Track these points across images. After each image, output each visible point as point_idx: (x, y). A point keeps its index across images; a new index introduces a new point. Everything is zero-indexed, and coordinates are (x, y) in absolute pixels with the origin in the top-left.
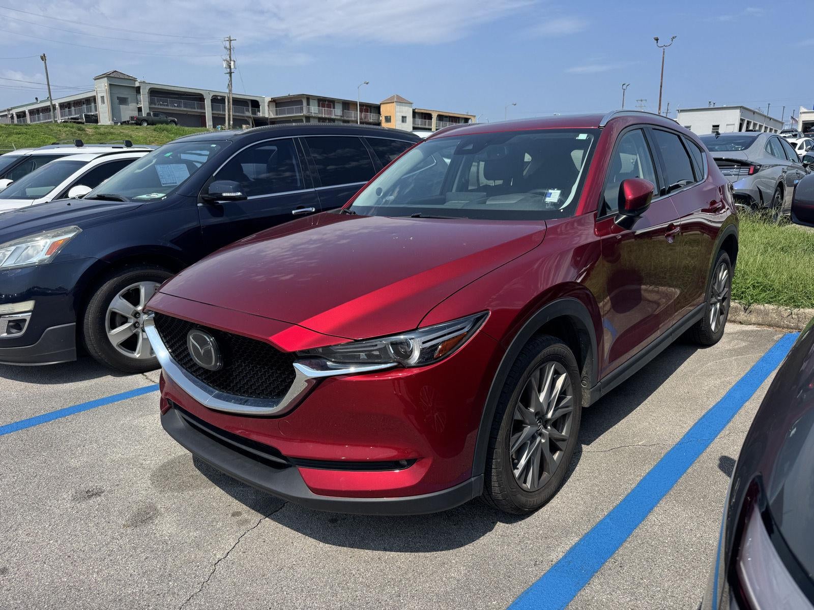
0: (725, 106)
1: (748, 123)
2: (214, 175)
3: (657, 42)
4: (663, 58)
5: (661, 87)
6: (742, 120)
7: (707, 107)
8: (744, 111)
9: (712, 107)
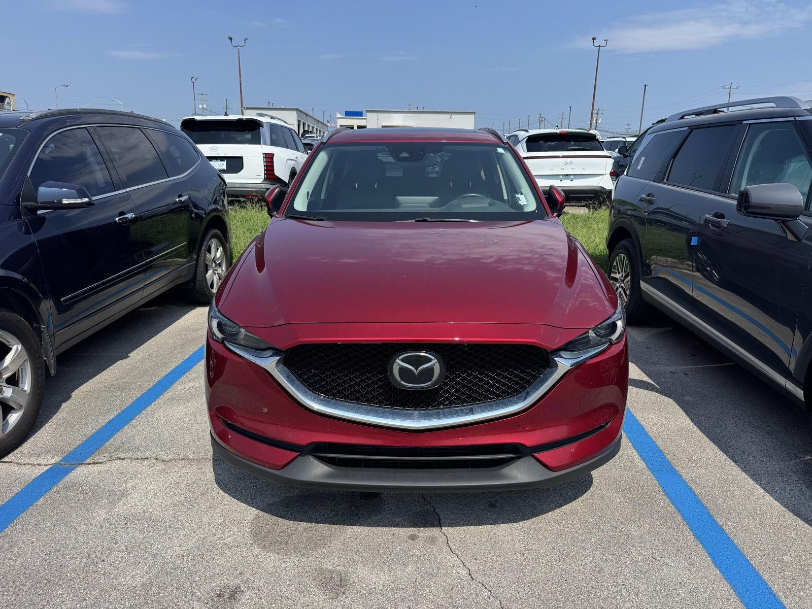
0: (282, 107)
1: (304, 124)
2: (29, 175)
3: (231, 42)
4: (239, 57)
5: (241, 85)
6: (299, 121)
7: (268, 107)
8: (299, 113)
9: (271, 107)
